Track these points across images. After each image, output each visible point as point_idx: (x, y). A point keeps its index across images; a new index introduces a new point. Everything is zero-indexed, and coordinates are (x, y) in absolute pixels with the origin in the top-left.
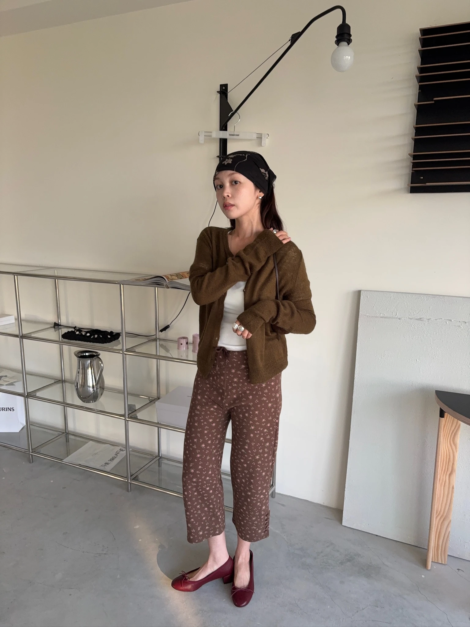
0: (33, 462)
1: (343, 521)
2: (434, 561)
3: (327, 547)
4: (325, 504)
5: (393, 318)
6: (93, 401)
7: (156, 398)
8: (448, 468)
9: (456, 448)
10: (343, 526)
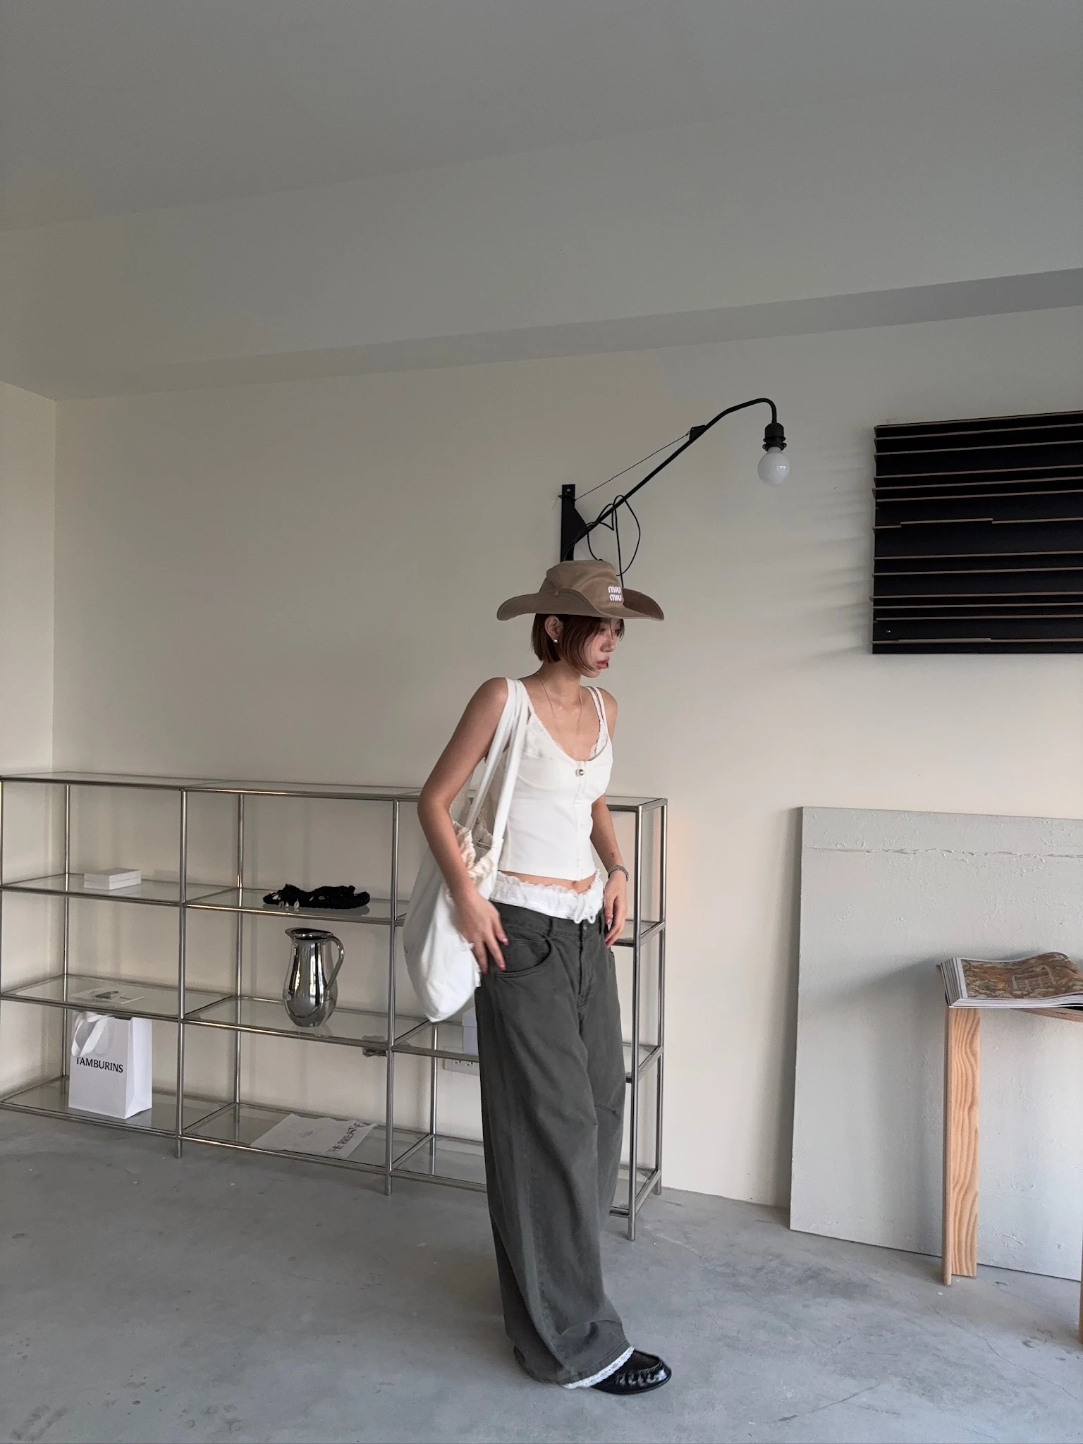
0: (181, 1157)
1: (792, 1220)
2: (955, 1273)
4: (754, 1202)
6: (316, 1023)
8: (965, 1101)
9: (976, 1060)
10: (792, 1230)
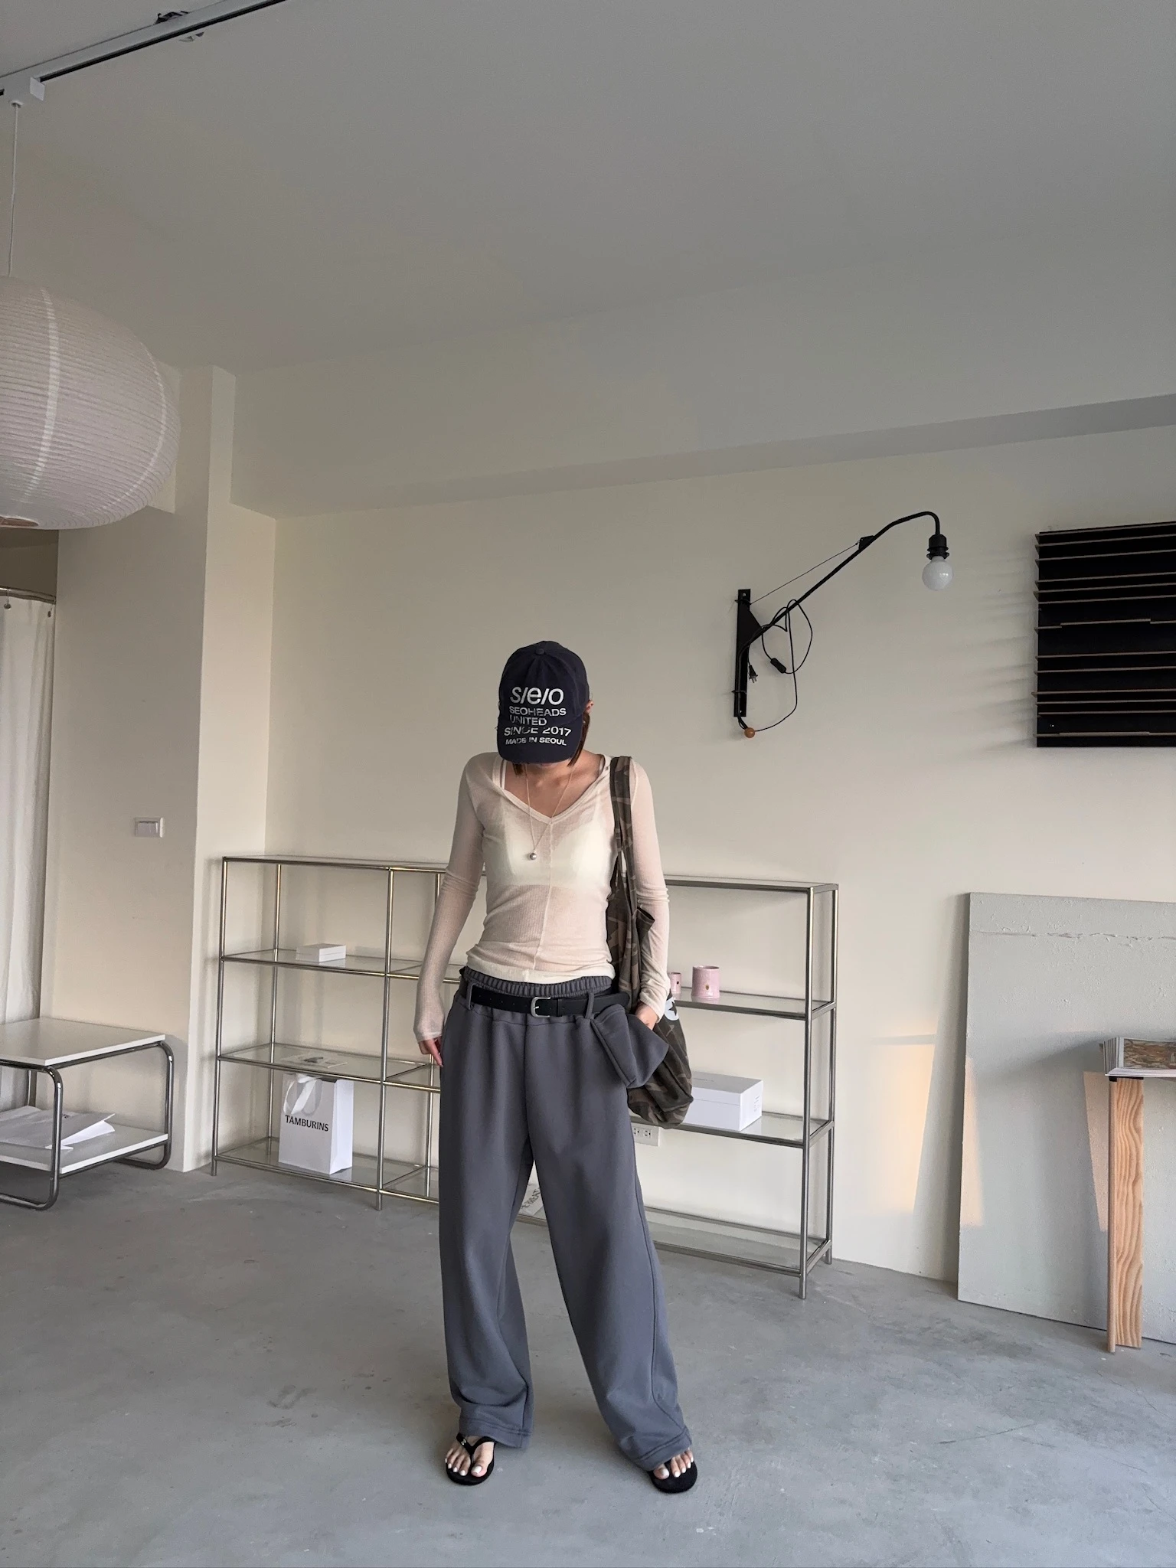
0: (381, 1210)
1: (960, 1290)
2: (1120, 1344)
3: (938, 1323)
4: (922, 1275)
5: (1023, 934)
8: (1130, 1173)
9: (1139, 1136)
10: (960, 1301)
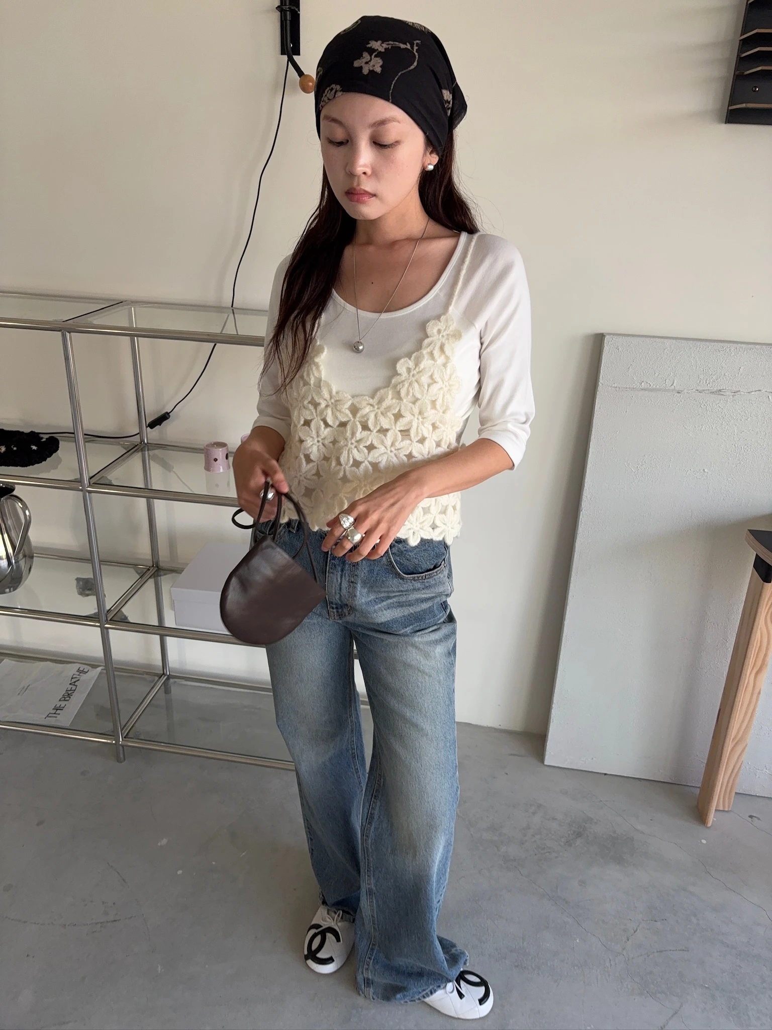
1: (547, 757)
3: (534, 813)
4: (502, 727)
5: (665, 390)
6: (12, 589)
7: (150, 564)
8: (755, 663)
10: (546, 765)
